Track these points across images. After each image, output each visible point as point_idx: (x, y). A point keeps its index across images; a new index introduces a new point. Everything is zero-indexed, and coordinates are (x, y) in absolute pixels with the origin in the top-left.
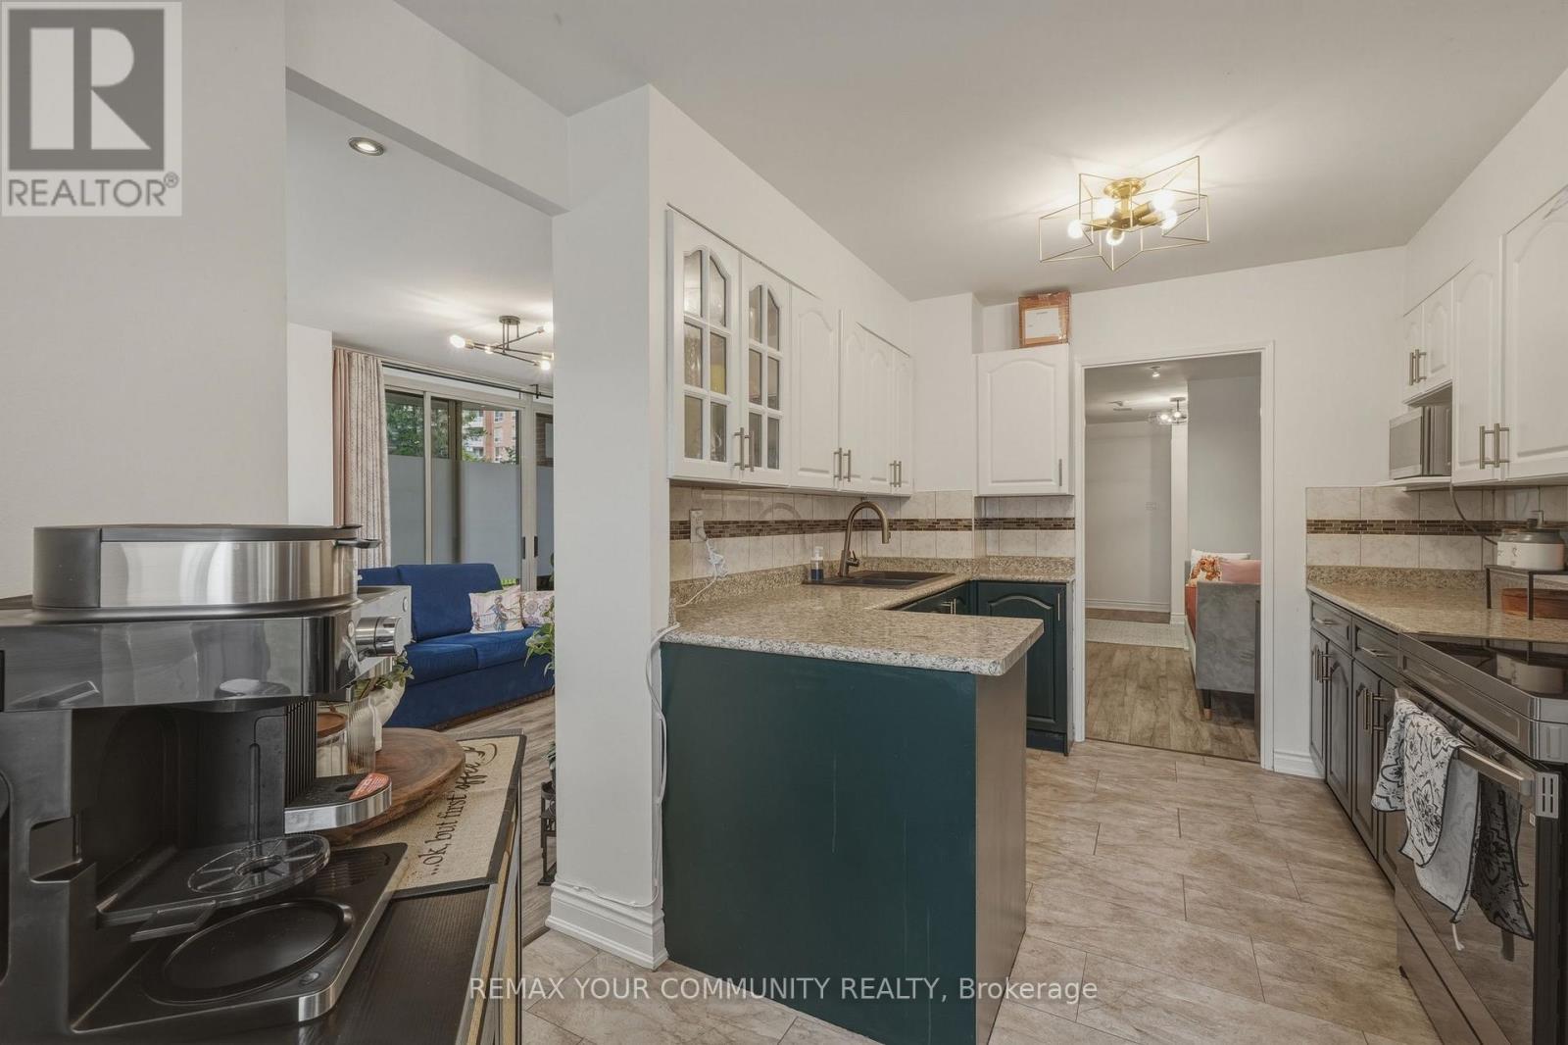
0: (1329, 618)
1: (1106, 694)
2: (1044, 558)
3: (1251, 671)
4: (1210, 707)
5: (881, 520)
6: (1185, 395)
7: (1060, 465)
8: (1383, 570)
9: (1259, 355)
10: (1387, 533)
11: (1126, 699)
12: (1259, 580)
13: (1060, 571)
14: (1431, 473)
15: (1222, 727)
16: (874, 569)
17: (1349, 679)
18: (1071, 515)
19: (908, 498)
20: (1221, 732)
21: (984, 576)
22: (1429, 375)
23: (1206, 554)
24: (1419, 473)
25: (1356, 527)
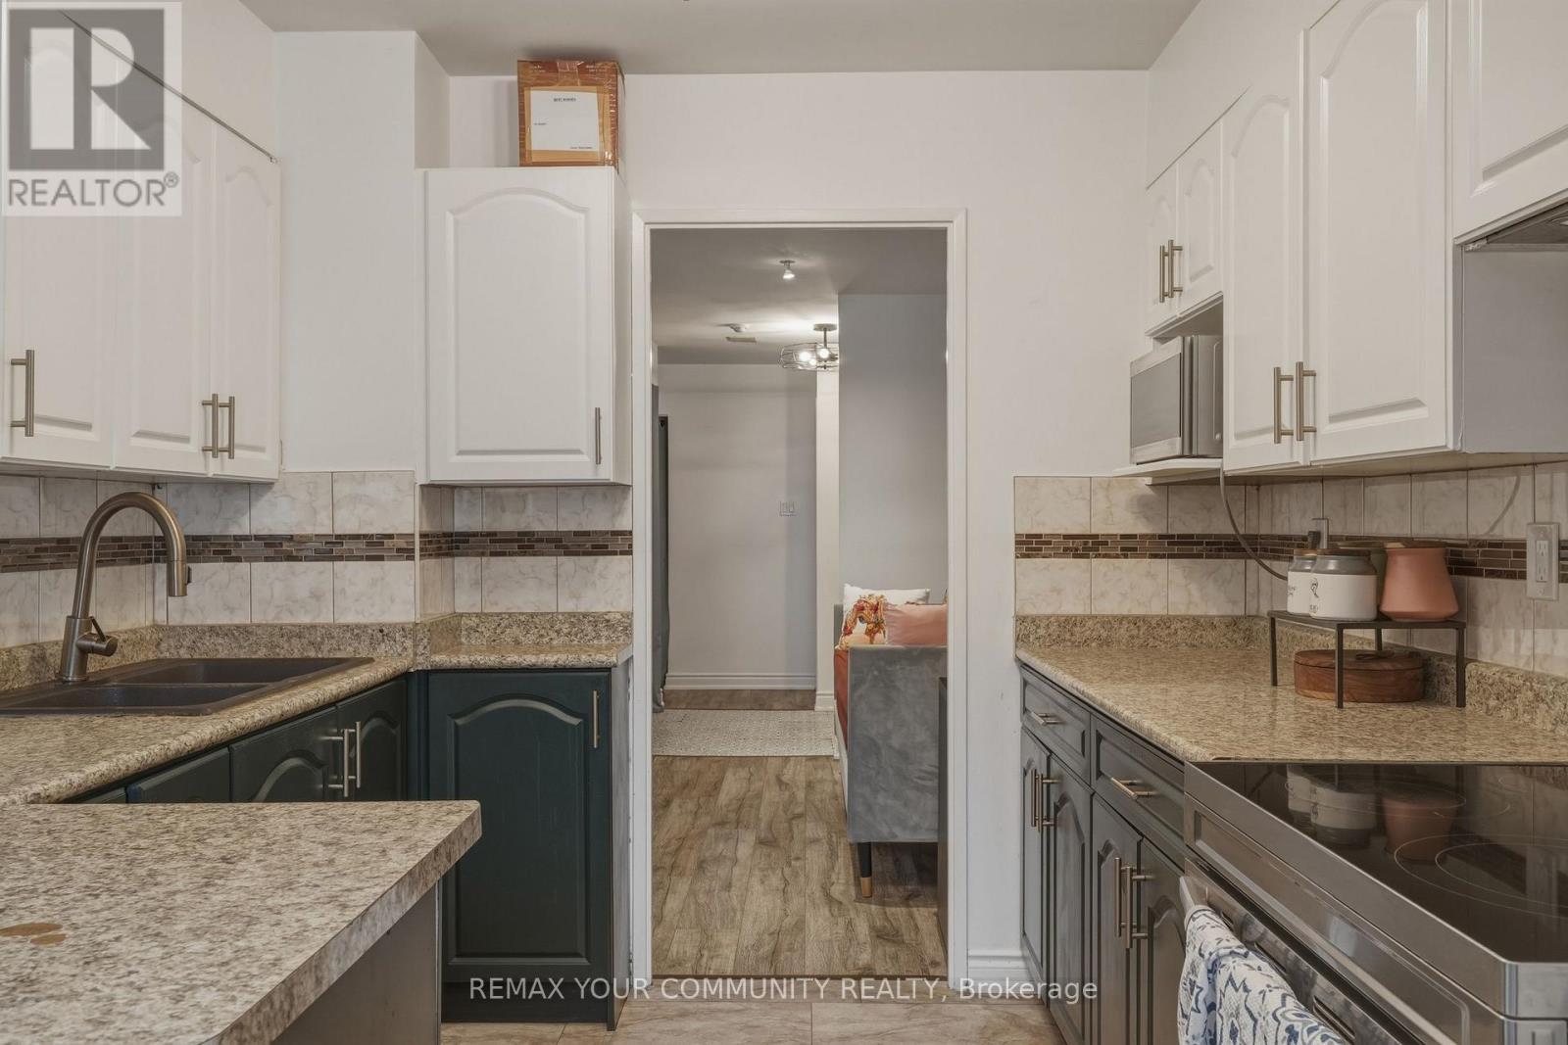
0: (1052, 711)
1: (701, 865)
2: (572, 615)
3: (931, 802)
4: (869, 874)
5: (165, 540)
6: (833, 319)
7: (598, 417)
8: (1121, 619)
9: (944, 232)
10: (1126, 557)
11: (737, 871)
12: (944, 638)
13: (604, 642)
14: (1194, 453)
15: (887, 909)
16: (184, 654)
17: (1085, 828)
18: (623, 524)
19: (267, 485)
20: (887, 919)
21: (442, 659)
22: (1187, 286)
23: (866, 593)
24: (1178, 452)
25: (1086, 546)
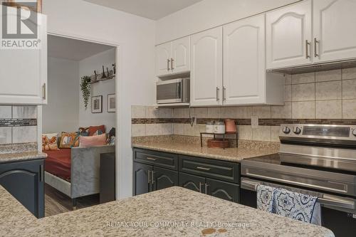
7: (44, 87)
10: (152, 123)
14: (182, 102)
18: (35, 117)
25: (145, 121)
